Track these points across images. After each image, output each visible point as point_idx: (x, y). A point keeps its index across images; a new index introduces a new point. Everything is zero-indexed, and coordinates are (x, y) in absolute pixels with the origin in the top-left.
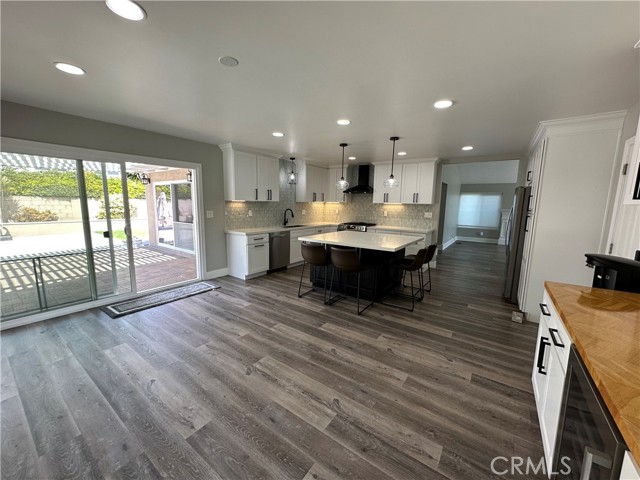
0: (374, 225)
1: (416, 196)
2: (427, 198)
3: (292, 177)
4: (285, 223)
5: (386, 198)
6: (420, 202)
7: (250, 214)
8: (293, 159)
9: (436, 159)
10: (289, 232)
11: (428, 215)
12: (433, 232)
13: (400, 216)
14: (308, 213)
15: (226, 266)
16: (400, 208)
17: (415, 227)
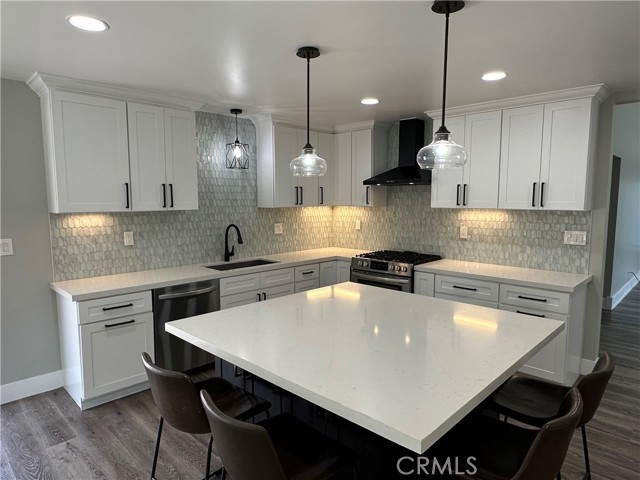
0: (437, 258)
1: (539, 191)
2: (570, 191)
3: (237, 152)
4: (228, 255)
5: (462, 193)
6: (550, 205)
7: (128, 240)
8: (237, 111)
9: (597, 88)
10: (217, 281)
11: (575, 237)
12: (590, 284)
13: (500, 239)
14: (290, 231)
15: (60, 368)
16: (497, 219)
17: (540, 266)
